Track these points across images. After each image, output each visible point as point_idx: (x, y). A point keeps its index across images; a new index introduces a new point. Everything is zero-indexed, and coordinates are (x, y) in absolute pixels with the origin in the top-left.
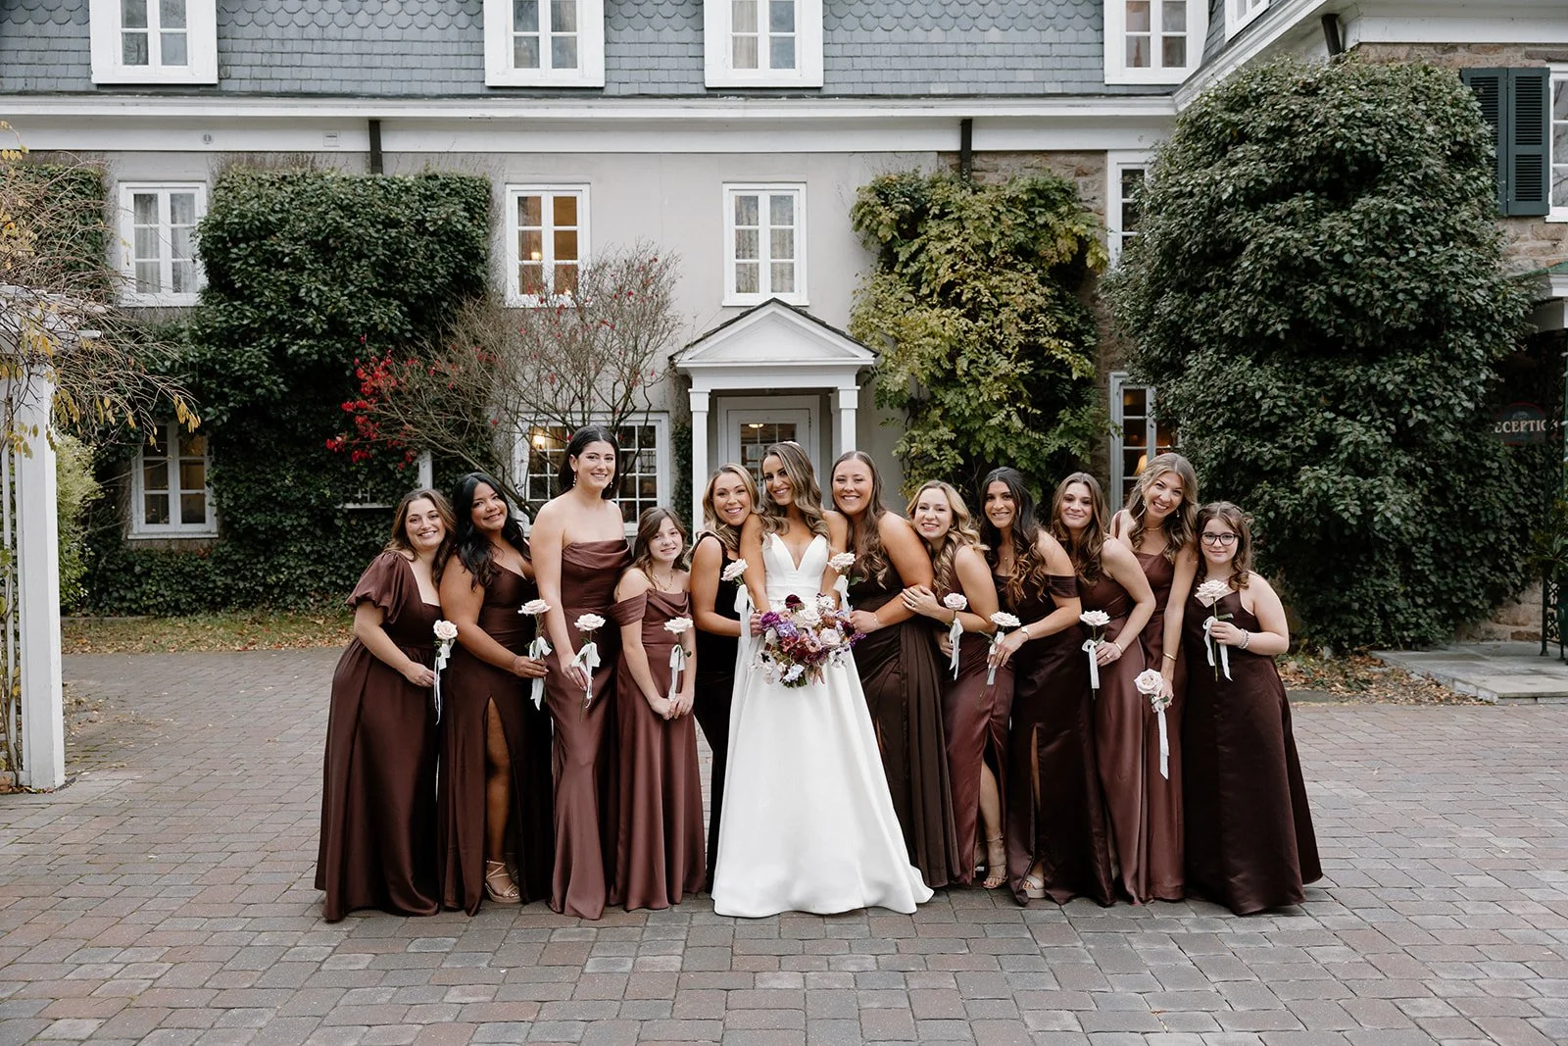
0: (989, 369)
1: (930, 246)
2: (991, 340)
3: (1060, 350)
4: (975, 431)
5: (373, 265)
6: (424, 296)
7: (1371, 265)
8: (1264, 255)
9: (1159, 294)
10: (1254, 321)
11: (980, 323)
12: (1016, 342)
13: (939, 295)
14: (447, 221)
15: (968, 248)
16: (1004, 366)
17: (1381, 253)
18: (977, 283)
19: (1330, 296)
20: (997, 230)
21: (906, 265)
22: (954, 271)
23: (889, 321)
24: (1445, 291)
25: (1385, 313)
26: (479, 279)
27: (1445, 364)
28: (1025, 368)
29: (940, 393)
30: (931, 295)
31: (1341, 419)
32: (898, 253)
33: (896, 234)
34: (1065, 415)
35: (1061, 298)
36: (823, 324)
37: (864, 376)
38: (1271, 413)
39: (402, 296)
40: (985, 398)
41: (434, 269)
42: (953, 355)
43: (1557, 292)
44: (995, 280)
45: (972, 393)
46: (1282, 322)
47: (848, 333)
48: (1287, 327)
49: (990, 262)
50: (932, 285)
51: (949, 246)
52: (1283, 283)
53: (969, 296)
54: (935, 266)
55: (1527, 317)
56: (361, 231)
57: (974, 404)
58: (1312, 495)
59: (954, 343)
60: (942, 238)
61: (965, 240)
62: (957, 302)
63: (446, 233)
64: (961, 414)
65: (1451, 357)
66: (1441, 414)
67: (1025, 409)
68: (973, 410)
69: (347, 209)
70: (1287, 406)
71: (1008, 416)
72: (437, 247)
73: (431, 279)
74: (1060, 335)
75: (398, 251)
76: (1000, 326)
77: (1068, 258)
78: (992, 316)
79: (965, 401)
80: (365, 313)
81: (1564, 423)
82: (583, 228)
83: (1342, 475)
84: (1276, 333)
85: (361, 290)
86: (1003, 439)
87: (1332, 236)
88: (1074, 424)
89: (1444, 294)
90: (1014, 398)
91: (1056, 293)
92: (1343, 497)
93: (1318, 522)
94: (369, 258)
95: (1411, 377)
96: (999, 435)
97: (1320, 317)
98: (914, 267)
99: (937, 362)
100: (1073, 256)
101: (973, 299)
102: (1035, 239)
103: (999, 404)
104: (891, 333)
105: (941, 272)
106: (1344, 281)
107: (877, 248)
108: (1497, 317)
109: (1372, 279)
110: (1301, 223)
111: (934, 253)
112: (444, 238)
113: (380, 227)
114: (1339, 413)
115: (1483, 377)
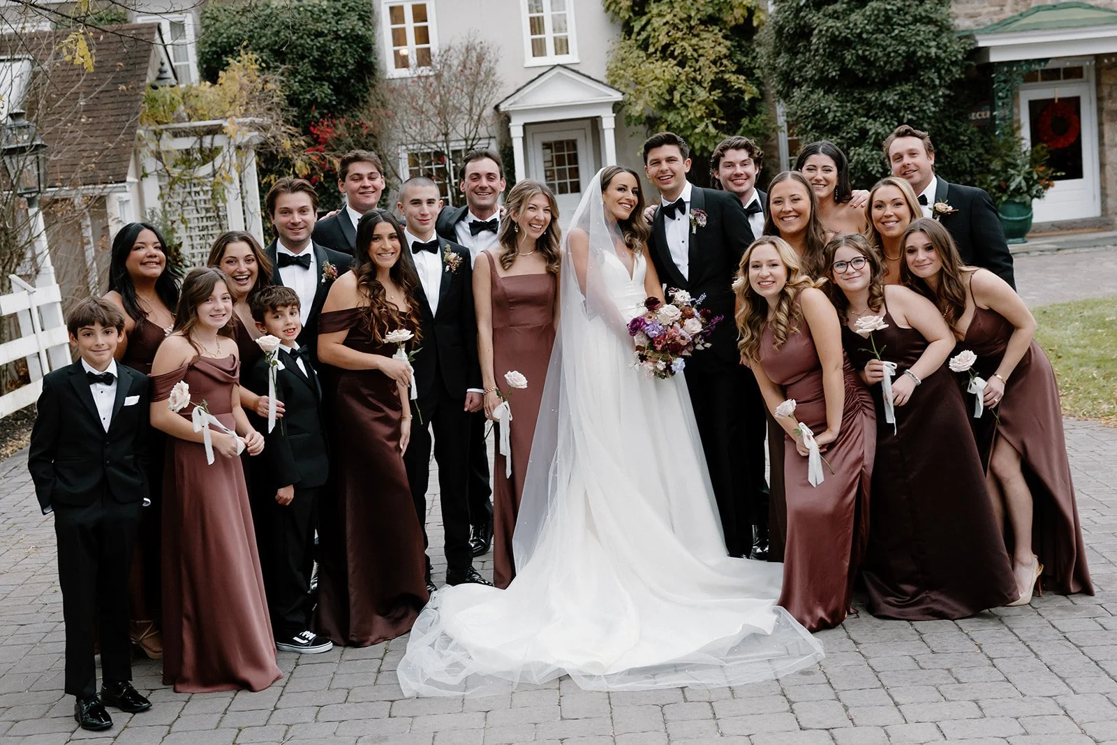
0: (694, 97)
1: (653, 21)
2: (694, 79)
3: (738, 81)
4: (688, 136)
5: (311, 62)
6: (342, 78)
7: (876, 39)
8: (823, 35)
9: (778, 54)
10: (822, 71)
11: (687, 69)
12: (709, 80)
13: (661, 52)
14: (353, 30)
15: (677, 21)
16: (702, 94)
17: (882, 32)
18: (683, 43)
19: (858, 55)
20: (695, 7)
21: (639, 34)
22: (669, 36)
23: (630, 71)
24: (915, 50)
25: (886, 63)
26: (371, 62)
27: (920, 88)
28: (717, 94)
29: (665, 115)
30: (655, 52)
31: (870, 121)
32: (633, 27)
33: (631, 14)
34: (745, 122)
35: (740, 46)
36: (589, 77)
37: (617, 107)
38: (834, 120)
39: (329, 80)
40: (692, 116)
41: (347, 61)
42: (671, 90)
43: (981, 44)
44: (694, 41)
45: (684, 113)
46: (836, 71)
47: (605, 81)
48: (838, 73)
49: (691, 28)
50: (656, 46)
51: (665, 20)
52: (834, 50)
53: (680, 51)
54: (657, 34)
55: (965, 59)
56: (303, 42)
57: (686, 120)
58: (857, 162)
59: (671, 83)
60: (660, 15)
61: (675, 16)
62: (672, 55)
63: (351, 37)
64: (678, 127)
65: (923, 84)
66: (921, 115)
67: (717, 121)
68: (685, 124)
69: (294, 29)
70: (842, 116)
71: (707, 126)
72: (347, 46)
73: (345, 66)
74: (739, 71)
75: (324, 51)
76: (700, 69)
77: (742, 21)
78: (694, 63)
79: (680, 118)
80: (309, 92)
81: (995, 113)
82: (432, 24)
83: (872, 150)
84: (833, 77)
85: (306, 78)
86: (705, 140)
87: (855, 24)
88: (751, 126)
89: (915, 52)
90: (711, 114)
91: (736, 44)
92: (872, 163)
93: (862, 177)
94: (309, 57)
95: (903, 96)
96: (703, 138)
97: (854, 67)
98: (644, 35)
99: (660, 96)
100: (745, 20)
101: (682, 53)
102: (720, 10)
103: (701, 119)
104: (632, 79)
105: (661, 38)
106: (864, 47)
107: (620, 22)
108: (946, 60)
109: (878, 46)
110: (841, 17)
111: (656, 25)
112: (350, 40)
113: (313, 37)
114: (869, 118)
115: (940, 93)
